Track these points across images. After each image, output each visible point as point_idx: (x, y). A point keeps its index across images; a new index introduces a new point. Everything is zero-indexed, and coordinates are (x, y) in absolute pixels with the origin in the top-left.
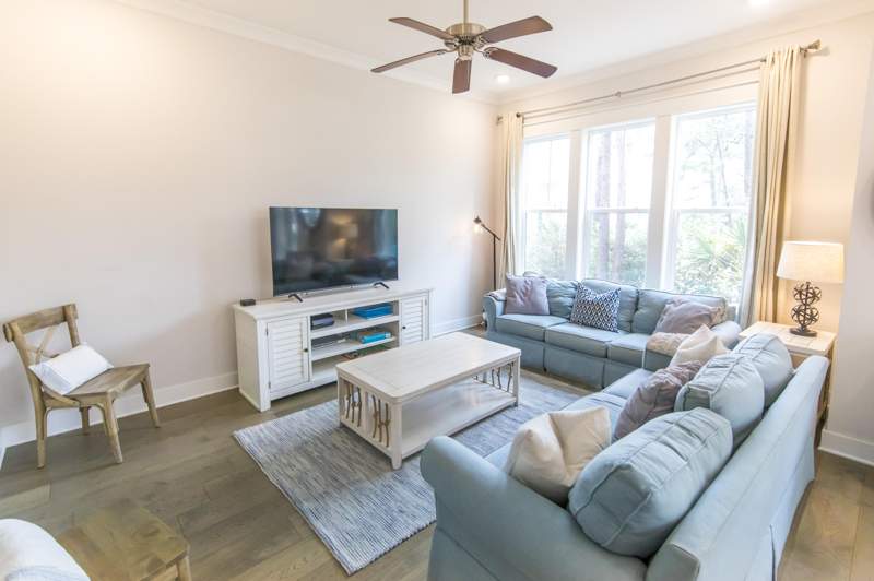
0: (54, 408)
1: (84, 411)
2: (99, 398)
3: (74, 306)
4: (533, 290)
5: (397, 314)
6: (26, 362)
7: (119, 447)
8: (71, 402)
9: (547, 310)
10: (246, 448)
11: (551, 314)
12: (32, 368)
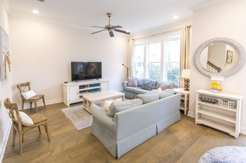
0: (25, 102)
1: (31, 103)
2: (34, 100)
3: (30, 82)
4: (134, 81)
5: (100, 86)
6: (21, 92)
7: (37, 111)
8: (29, 101)
9: (137, 86)
10: (63, 112)
11: (138, 87)
12: (22, 94)
